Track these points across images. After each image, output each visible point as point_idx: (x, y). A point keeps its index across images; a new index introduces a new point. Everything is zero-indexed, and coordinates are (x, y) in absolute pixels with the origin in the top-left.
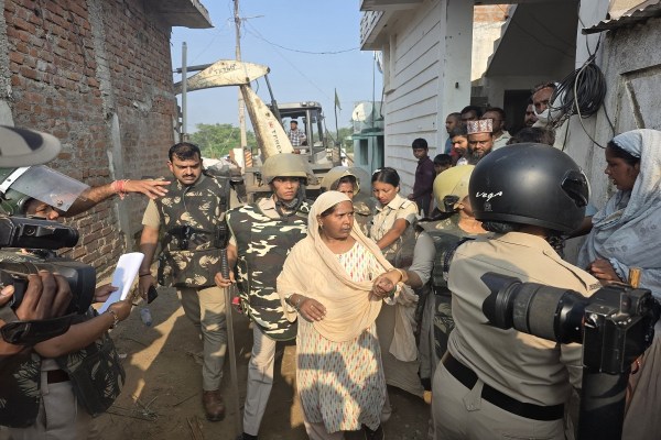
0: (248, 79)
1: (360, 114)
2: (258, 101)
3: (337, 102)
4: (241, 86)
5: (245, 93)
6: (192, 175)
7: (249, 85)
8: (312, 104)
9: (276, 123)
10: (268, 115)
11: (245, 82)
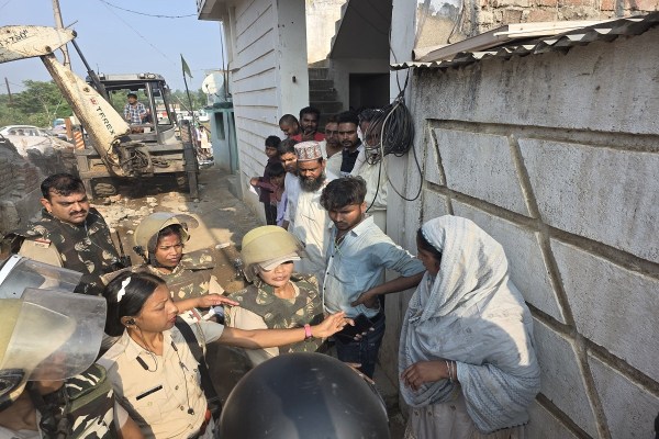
0: (48, 49)
1: (211, 85)
2: (69, 75)
3: (185, 67)
4: (42, 57)
5: (49, 66)
6: (83, 211)
7: (52, 55)
8: (151, 76)
9: (101, 100)
10: (87, 90)
11: (45, 52)
